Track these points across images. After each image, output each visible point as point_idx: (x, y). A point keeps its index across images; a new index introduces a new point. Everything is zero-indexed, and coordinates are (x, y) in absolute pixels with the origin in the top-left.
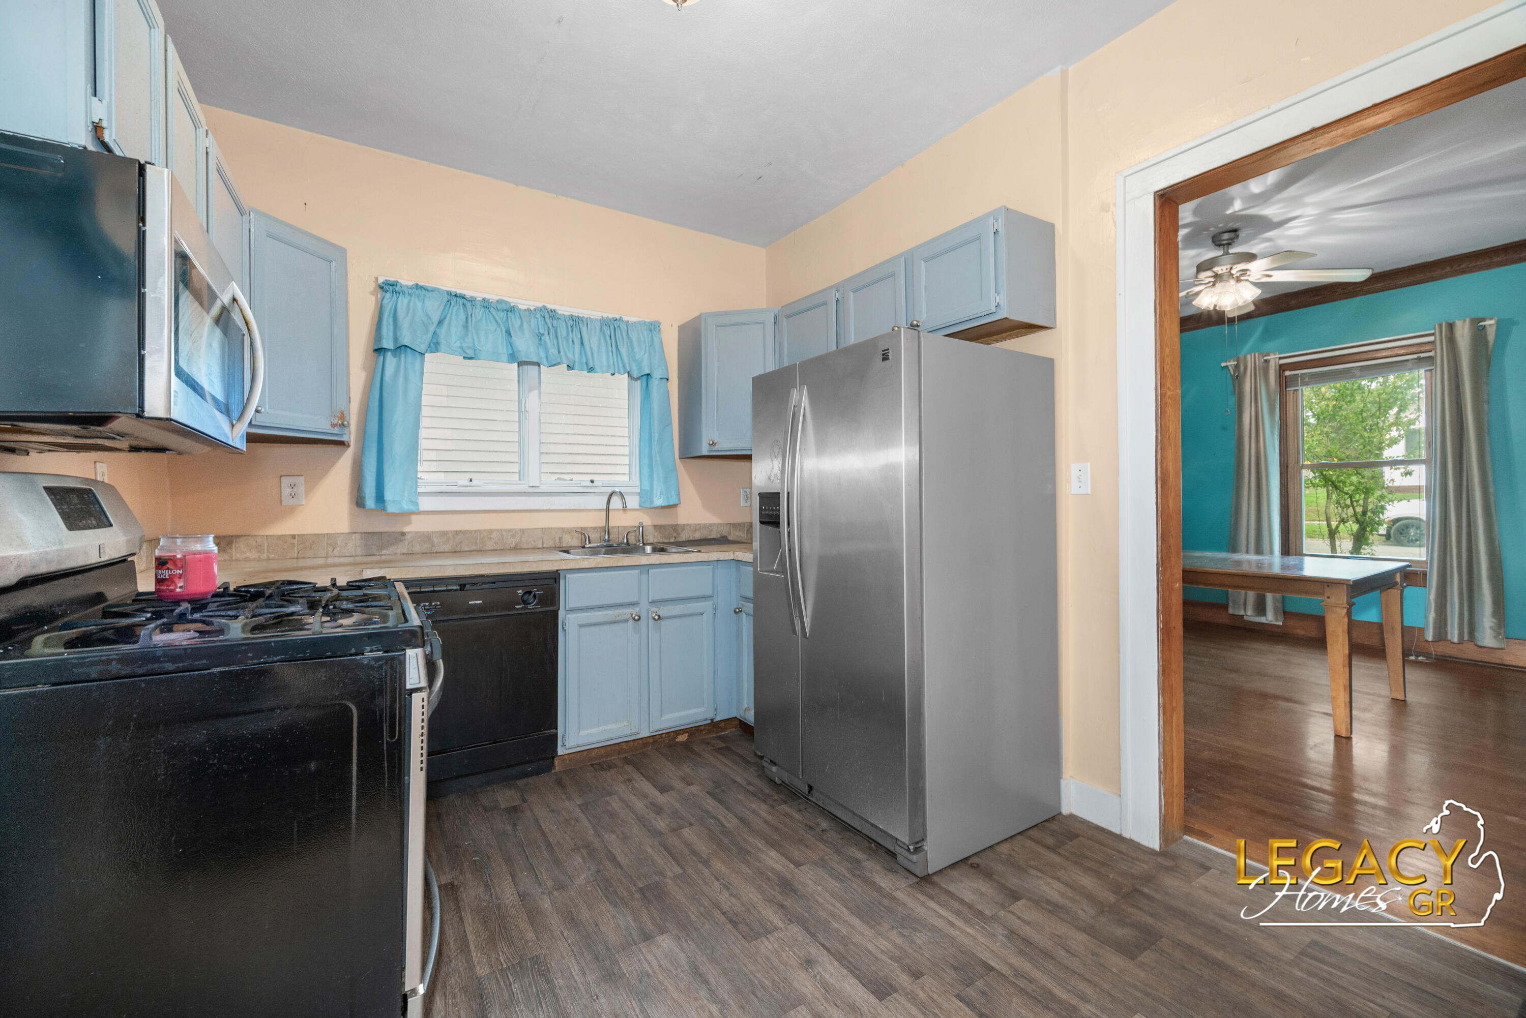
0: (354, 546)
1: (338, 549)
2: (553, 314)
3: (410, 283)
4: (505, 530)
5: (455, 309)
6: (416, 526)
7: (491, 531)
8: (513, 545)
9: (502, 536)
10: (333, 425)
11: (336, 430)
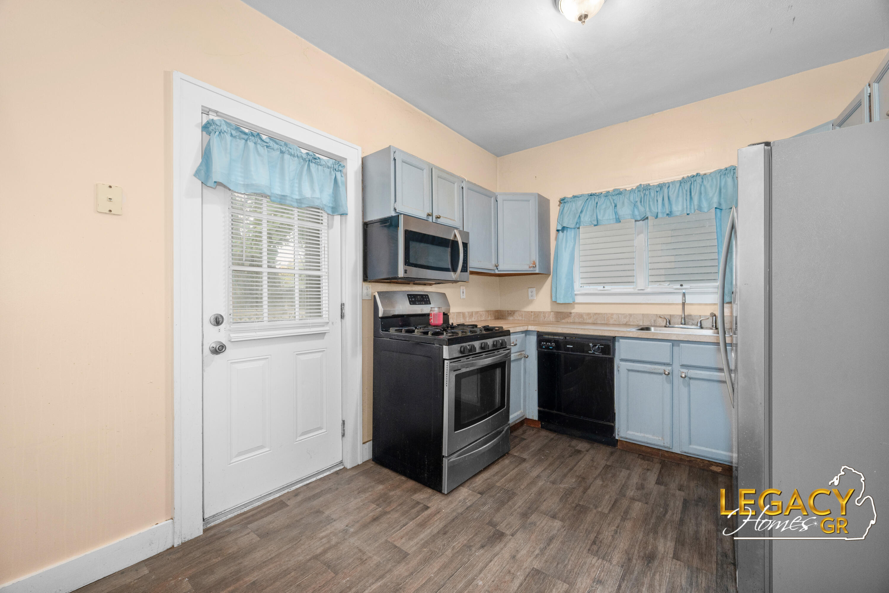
0: (551, 318)
1: (546, 318)
2: (647, 188)
3: (571, 196)
4: (620, 314)
5: (590, 202)
6: (577, 309)
7: (612, 314)
8: (624, 323)
9: (619, 317)
10: (530, 267)
11: (531, 269)
